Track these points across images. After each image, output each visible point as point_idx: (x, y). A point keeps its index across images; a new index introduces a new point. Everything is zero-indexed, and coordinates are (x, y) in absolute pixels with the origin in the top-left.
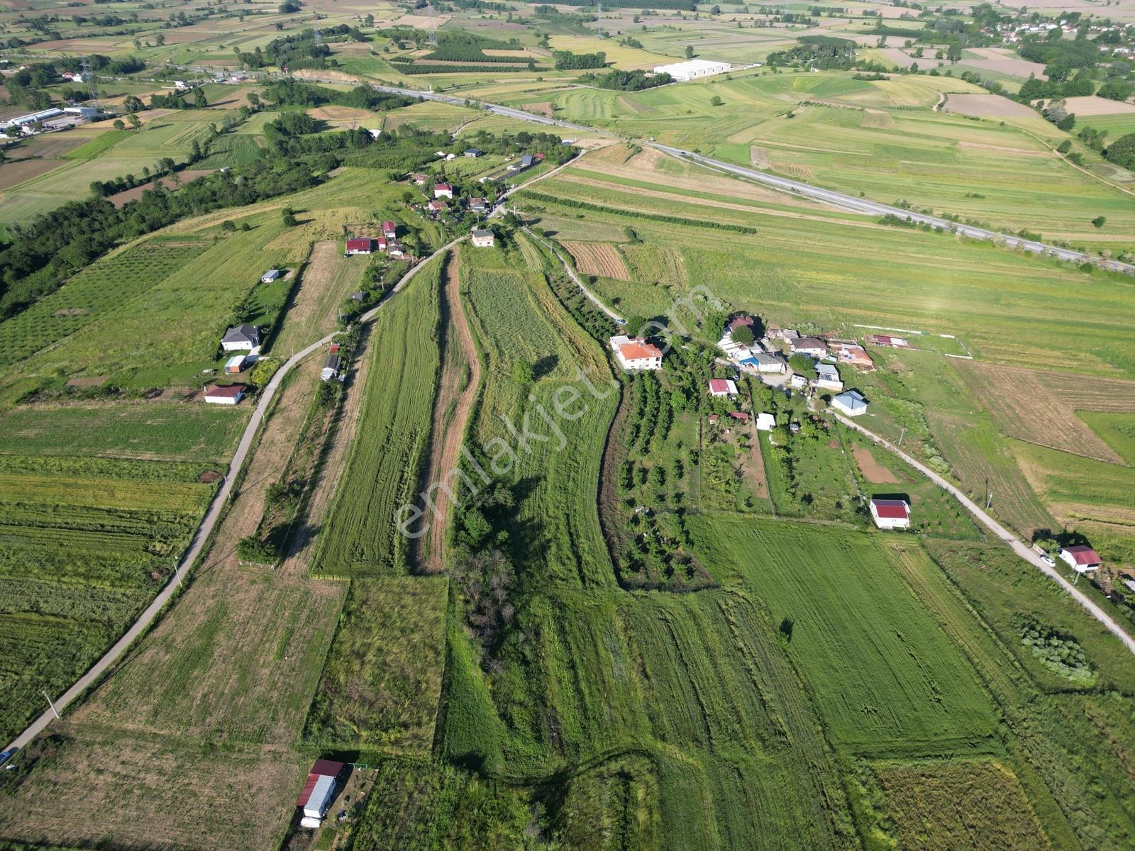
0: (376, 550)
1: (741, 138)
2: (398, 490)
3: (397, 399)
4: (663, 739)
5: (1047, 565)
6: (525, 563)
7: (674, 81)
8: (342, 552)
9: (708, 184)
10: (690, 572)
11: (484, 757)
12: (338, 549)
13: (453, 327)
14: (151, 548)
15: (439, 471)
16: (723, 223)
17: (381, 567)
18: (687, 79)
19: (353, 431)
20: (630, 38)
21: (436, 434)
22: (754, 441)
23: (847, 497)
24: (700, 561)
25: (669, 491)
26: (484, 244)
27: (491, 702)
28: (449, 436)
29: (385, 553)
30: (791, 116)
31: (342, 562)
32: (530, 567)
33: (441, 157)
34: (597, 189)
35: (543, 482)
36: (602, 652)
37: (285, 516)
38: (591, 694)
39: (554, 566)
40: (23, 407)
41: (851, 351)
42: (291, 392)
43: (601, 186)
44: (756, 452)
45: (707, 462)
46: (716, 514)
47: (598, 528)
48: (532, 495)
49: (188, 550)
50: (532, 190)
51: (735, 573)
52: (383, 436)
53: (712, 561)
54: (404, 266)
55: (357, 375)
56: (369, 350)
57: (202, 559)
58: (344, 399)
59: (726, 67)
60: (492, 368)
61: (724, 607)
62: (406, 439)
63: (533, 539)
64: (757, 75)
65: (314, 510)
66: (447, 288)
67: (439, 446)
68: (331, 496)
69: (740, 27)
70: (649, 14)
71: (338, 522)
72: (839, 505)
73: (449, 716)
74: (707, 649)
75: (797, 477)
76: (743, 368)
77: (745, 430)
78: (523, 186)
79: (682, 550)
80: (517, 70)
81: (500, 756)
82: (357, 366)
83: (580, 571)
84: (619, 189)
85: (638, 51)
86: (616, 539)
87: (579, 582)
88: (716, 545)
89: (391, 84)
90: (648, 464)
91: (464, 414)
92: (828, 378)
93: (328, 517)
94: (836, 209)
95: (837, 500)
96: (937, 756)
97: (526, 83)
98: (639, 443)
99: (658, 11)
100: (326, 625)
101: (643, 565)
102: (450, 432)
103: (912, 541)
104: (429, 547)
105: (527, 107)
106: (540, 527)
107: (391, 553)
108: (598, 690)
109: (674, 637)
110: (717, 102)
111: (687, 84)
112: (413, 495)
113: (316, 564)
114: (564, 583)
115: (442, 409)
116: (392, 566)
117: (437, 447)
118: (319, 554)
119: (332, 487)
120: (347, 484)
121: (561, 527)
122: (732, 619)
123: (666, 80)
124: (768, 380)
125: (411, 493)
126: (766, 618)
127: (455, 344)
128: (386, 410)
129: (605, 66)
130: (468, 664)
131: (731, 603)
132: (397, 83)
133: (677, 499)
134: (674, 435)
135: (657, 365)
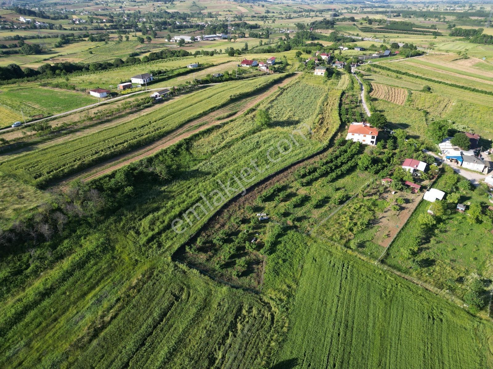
0: (42, 168)
2: (109, 147)
3: (174, 113)
6: (125, 212)
8: (25, 162)
10: (248, 271)
12: (26, 160)
17: (29, 177)
21: (175, 133)
22: (412, 207)
23: (476, 276)
24: (266, 269)
25: (300, 212)
26: (319, 74)
28: (181, 136)
29: (45, 171)
31: (16, 166)
32: (126, 216)
33: (340, 49)
35: (209, 176)
36: (90, 296)
37: (35, 139)
38: (27, 325)
39: (145, 222)
40: (40, 87)
43: (427, 68)
45: (350, 207)
46: (321, 240)
48: (193, 180)
50: (380, 65)
51: (287, 290)
52: (142, 125)
53: (276, 272)
55: (171, 100)
56: (192, 94)
58: (148, 107)
60: (250, 115)
61: (244, 312)
62: (152, 129)
67: (168, 139)
71: (50, 149)
72: (461, 280)
74: (180, 341)
76: (447, 162)
77: (410, 196)
79: (261, 254)
80: (425, 35)
82: (176, 97)
83: (159, 233)
84: (439, 72)
86: (218, 226)
87: (145, 239)
88: (295, 261)
95: (462, 275)
97: (426, 39)
98: (308, 178)
101: (216, 251)
102: (185, 134)
107: (49, 173)
108: (40, 323)
109: (165, 314)
112: (111, 153)
114: (135, 235)
116: (37, 178)
118: (11, 159)
121: (186, 203)
122: (239, 326)
126: (273, 344)
127: (244, 103)
128: (163, 114)
131: (255, 312)
132: (356, 34)
133: (299, 219)
134: (340, 182)
135: (372, 142)
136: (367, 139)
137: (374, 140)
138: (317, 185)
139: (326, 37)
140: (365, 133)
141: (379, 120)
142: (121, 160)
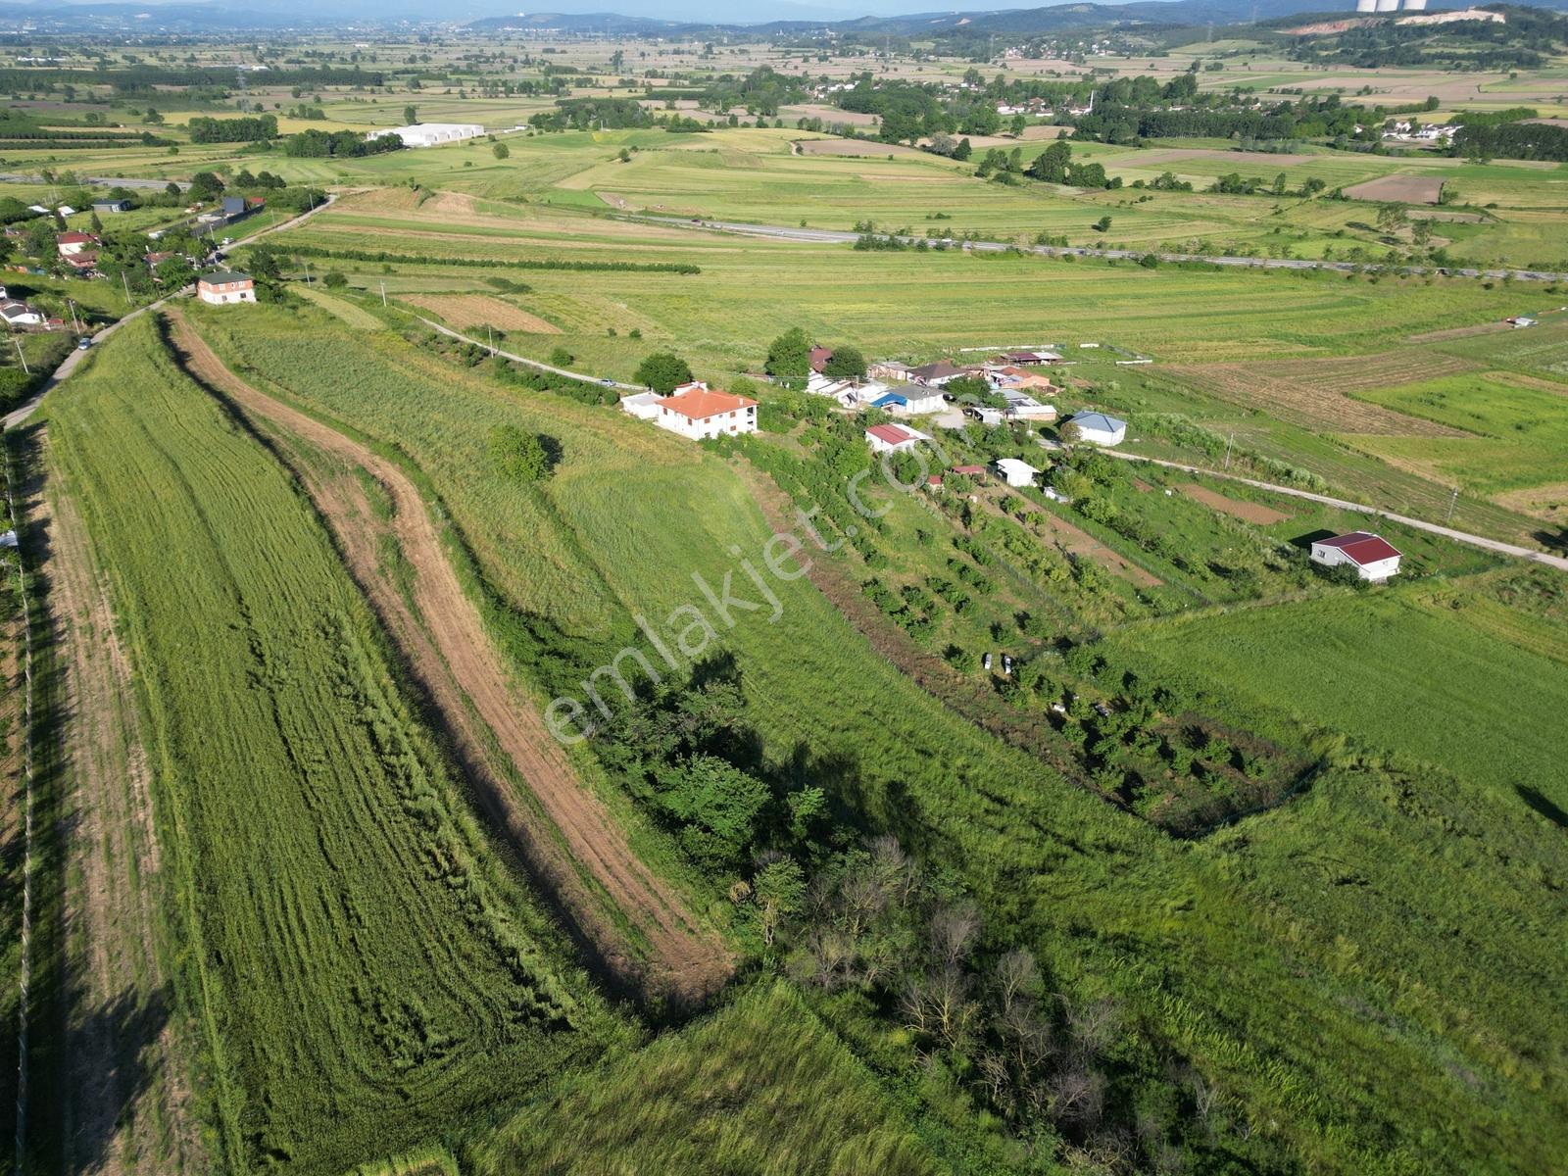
0: (462, 991)
1: (573, 185)
2: (390, 772)
3: (221, 558)
8: (327, 1054)
9: (573, 226)
12: (299, 1043)
13: (263, 418)
15: (467, 700)
17: (529, 1049)
18: (427, 144)
19: (121, 659)
20: (302, 108)
23: (1267, 552)
25: (997, 615)
26: (234, 298)
28: (430, 612)
29: (501, 988)
31: (361, 1091)
34: (392, 239)
35: (743, 662)
39: (981, 843)
41: (1005, 372)
43: (398, 235)
44: (1053, 519)
52: (235, 649)
55: (53, 531)
56: (57, 477)
58: (41, 589)
59: (477, 131)
60: (429, 467)
62: (315, 642)
64: (530, 136)
65: (102, 932)
66: (194, 365)
68: (153, 862)
69: (463, 97)
70: (312, 90)
71: (232, 943)
77: (995, 492)
78: (248, 240)
85: (324, 122)
91: (436, 560)
92: (1020, 404)
93: (182, 937)
102: (423, 600)
104: (620, 916)
107: (521, 978)
111: (430, 149)
112: (449, 778)
113: (239, 1147)
115: (368, 561)
116: (561, 1025)
117: (412, 642)
118: (233, 1104)
119: (136, 833)
120: (196, 805)
124: (940, 424)
125: (440, 771)
127: (298, 443)
129: (281, 136)
135: (751, 424)
136: (740, 420)
137: (753, 418)
140: (731, 407)
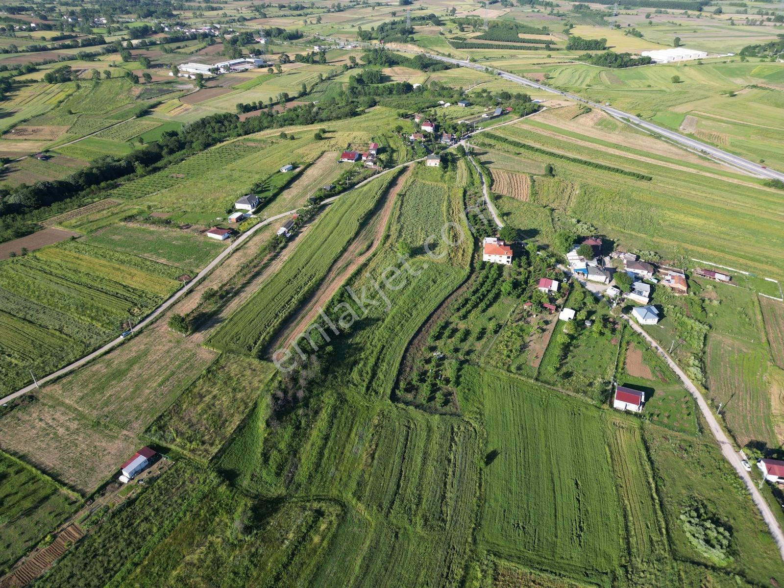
0: (247, 339)
1: (681, 109)
2: (283, 307)
3: (315, 253)
4: (359, 499)
5: (743, 468)
6: (336, 369)
7: (654, 62)
8: (227, 336)
9: (632, 140)
10: (446, 403)
11: (240, 474)
12: (226, 333)
13: (379, 215)
14: (132, 311)
15: (317, 301)
16: (627, 170)
17: (244, 350)
18: (665, 62)
19: (278, 268)
20: (634, 29)
21: (327, 279)
22: (551, 327)
23: (600, 380)
24: (458, 397)
25: (466, 346)
26: (433, 165)
27: (261, 444)
28: (335, 282)
29: (251, 342)
30: (733, 95)
31: (224, 342)
32: (338, 372)
33: (441, 105)
34: (540, 136)
35: (380, 322)
36: (353, 435)
37: (210, 308)
38: (328, 458)
39: (355, 375)
40: (122, 223)
41: (673, 277)
42: (257, 239)
43: (545, 134)
44: (548, 335)
45: (505, 334)
46: (490, 369)
47: (399, 359)
48: (368, 329)
49: (148, 316)
50: (493, 132)
51: (478, 410)
53: (466, 399)
54: (370, 172)
55: (301, 235)
56: (315, 221)
57: (152, 323)
58: (284, 248)
59: (702, 55)
60: (387, 244)
61: (455, 430)
62: (306, 279)
63: (351, 356)
64: (725, 62)
65: (228, 309)
66: (392, 190)
67: (325, 286)
68: (242, 303)
69: (733, 24)
70: (661, 12)
71: (235, 319)
72: (590, 385)
73: (233, 445)
74: (425, 453)
75: (569, 358)
76: (576, 275)
77: (549, 318)
78: (487, 129)
79: (450, 387)
80: (536, 49)
81: (248, 477)
82: (303, 229)
83: (370, 383)
84: (558, 138)
85: (638, 39)
86: (408, 369)
87: (364, 389)
88: (476, 389)
89: (443, 55)
90: (462, 326)
91: (352, 270)
92: (640, 293)
93: (232, 314)
94: (732, 169)
95: (591, 381)
96: (552, 572)
97: (538, 58)
98: (463, 311)
99: (669, 10)
100: (194, 375)
101: (417, 389)
102: (337, 279)
103: (635, 423)
104: (281, 345)
105: (530, 75)
106: (361, 349)
107: (255, 343)
108: (335, 457)
109: (407, 439)
110: (676, 80)
111: (664, 65)
112: (289, 313)
113: (209, 339)
114: (354, 387)
115: (340, 264)
116: (251, 350)
118: (214, 334)
119: (246, 298)
120: (255, 297)
121: (375, 353)
122: (456, 439)
123: (648, 61)
124: (590, 287)
125: (289, 311)
126: (481, 445)
127: (373, 226)
128: (305, 257)
129: (604, 49)
130: (261, 418)
131: (462, 428)
132: (447, 53)
133: (468, 353)
134: (491, 311)
135: (508, 262)
136: (503, 259)
137: (510, 260)
138: (471, 316)
139: (407, 60)
140: (501, 254)
141: (510, 234)
142: (299, 318)
